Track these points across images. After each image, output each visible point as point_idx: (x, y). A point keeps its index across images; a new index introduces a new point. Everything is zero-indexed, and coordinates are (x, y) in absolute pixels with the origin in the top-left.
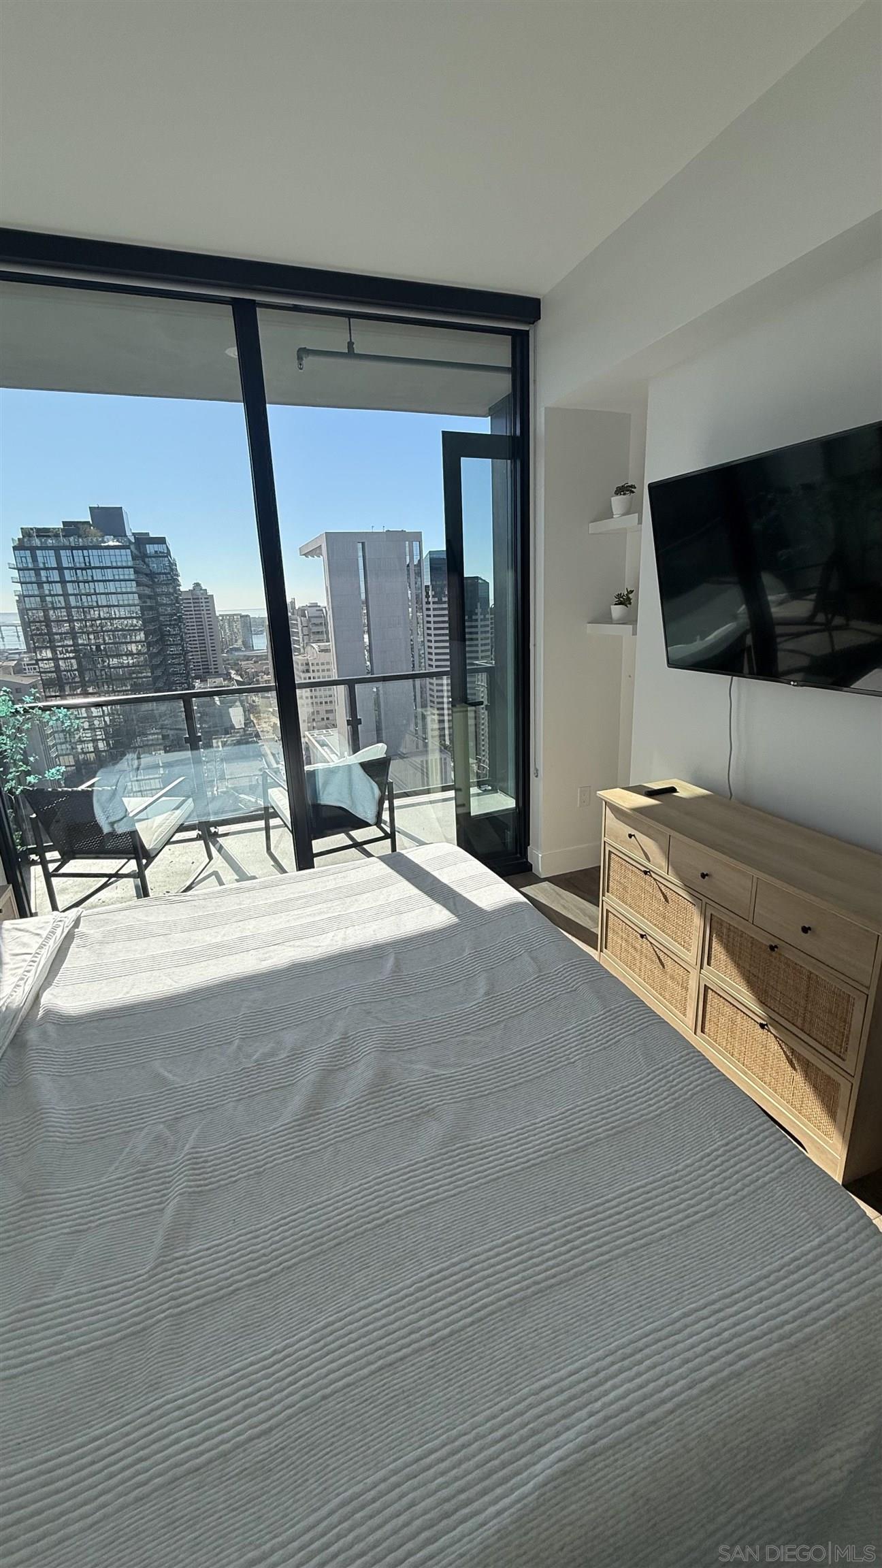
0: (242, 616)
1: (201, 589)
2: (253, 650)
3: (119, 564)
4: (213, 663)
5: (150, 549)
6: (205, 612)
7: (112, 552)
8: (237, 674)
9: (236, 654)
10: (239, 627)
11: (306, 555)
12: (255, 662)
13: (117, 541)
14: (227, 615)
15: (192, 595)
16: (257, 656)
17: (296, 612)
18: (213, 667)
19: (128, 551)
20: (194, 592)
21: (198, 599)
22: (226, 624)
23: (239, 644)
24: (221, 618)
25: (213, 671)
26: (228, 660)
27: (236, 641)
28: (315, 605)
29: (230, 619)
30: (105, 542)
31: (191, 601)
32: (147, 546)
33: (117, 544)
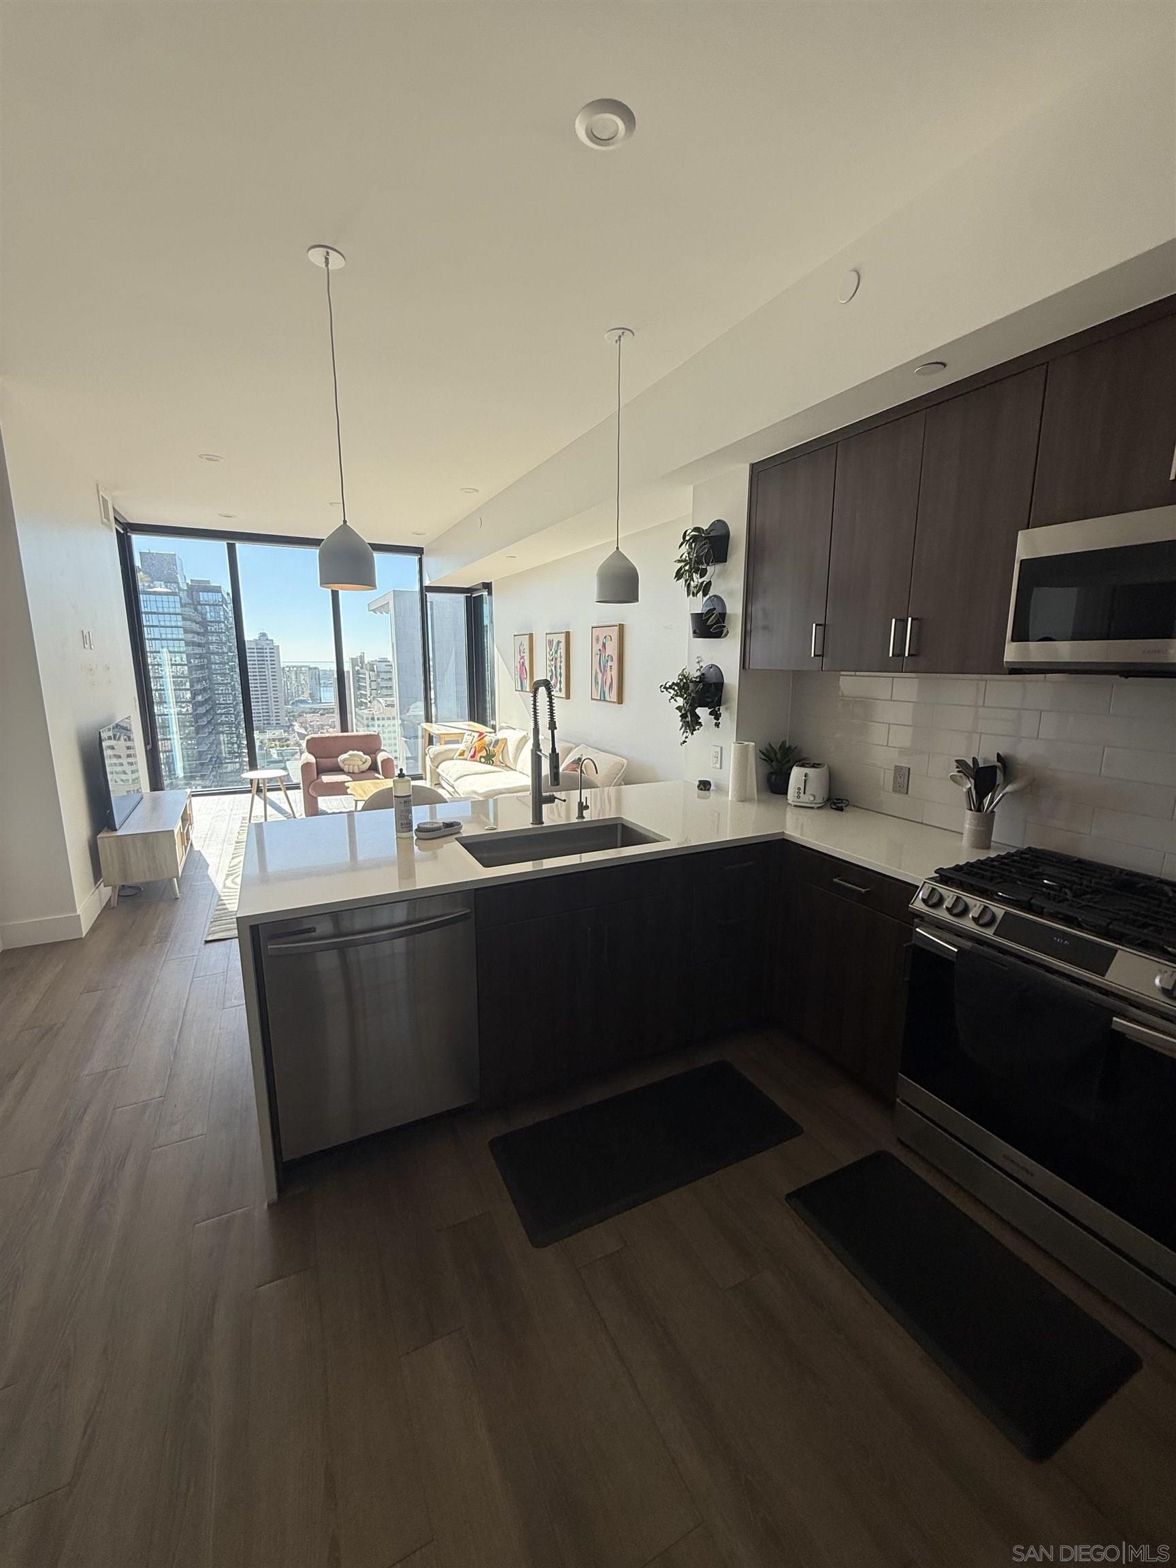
0: (310, 669)
1: (267, 640)
2: (321, 703)
3: (166, 610)
4: (274, 715)
5: (203, 597)
6: (269, 663)
7: (159, 598)
8: (301, 726)
9: (302, 706)
10: (307, 678)
11: (374, 611)
12: (322, 715)
13: (166, 587)
14: (295, 666)
15: (257, 645)
16: (324, 709)
17: (364, 667)
18: (274, 718)
19: (177, 598)
20: (259, 642)
21: (262, 649)
22: (294, 677)
23: (306, 696)
24: (287, 669)
25: (275, 722)
26: (293, 712)
27: (303, 693)
28: (384, 661)
29: (298, 670)
30: (152, 588)
31: (255, 651)
32: (201, 593)
33: (166, 590)
